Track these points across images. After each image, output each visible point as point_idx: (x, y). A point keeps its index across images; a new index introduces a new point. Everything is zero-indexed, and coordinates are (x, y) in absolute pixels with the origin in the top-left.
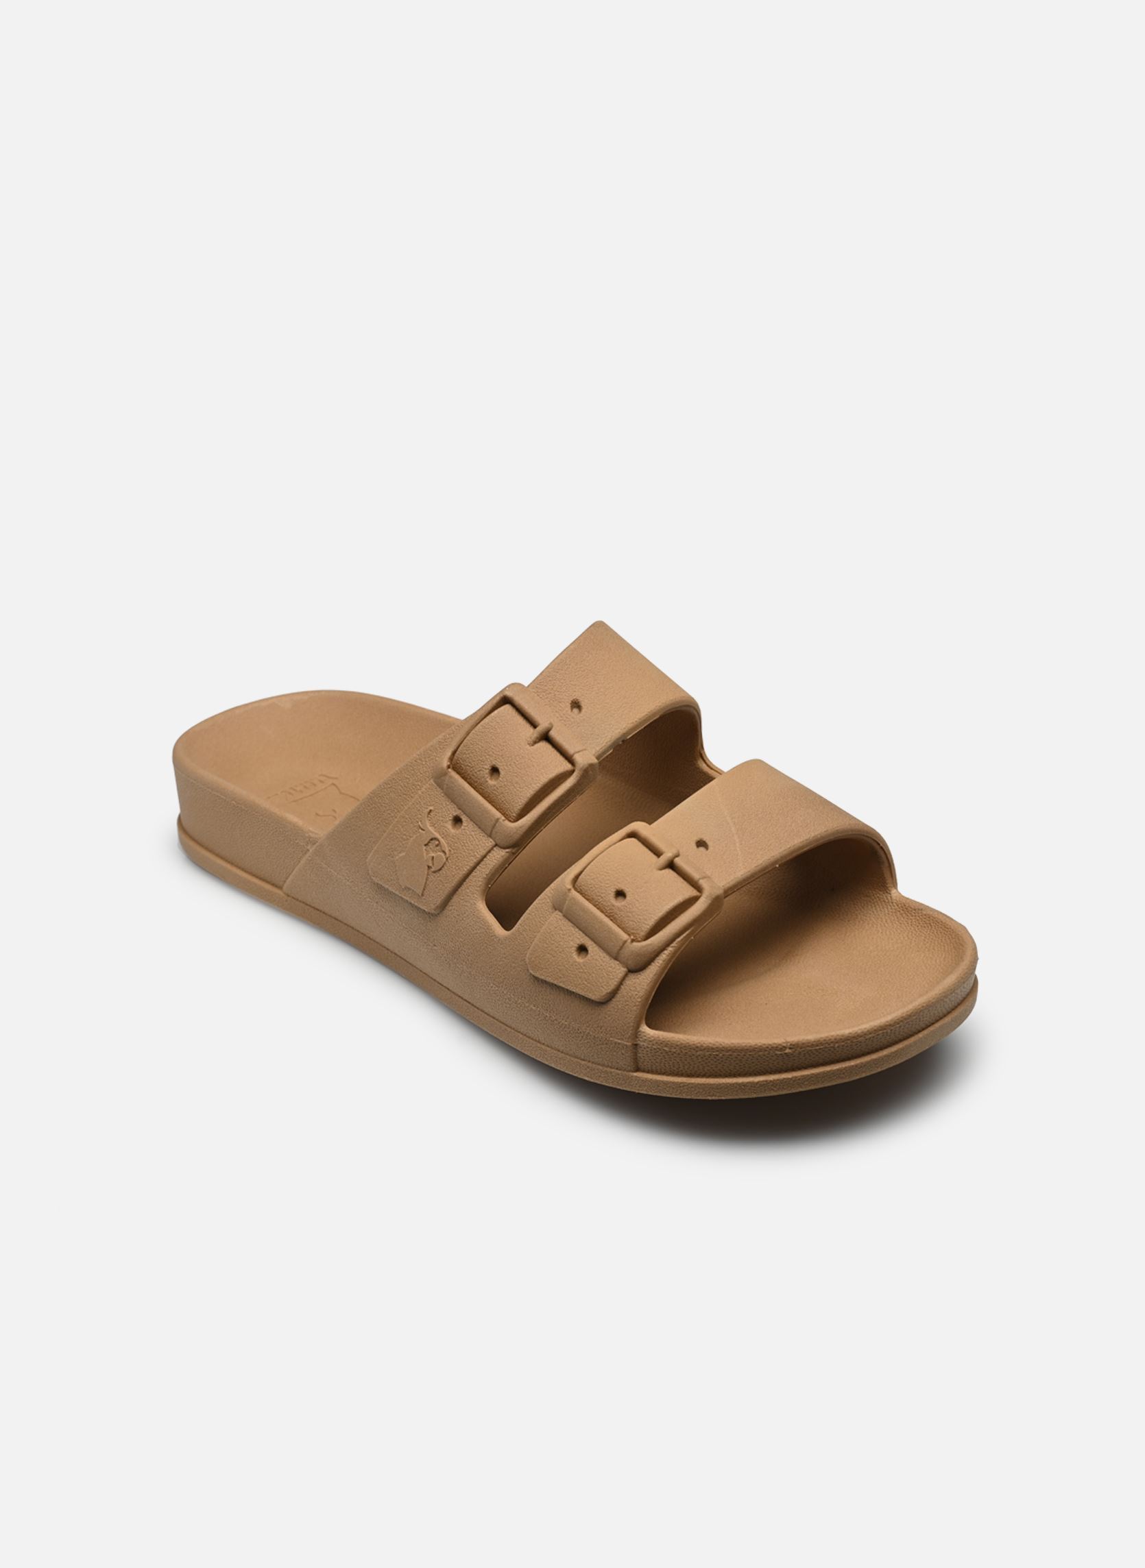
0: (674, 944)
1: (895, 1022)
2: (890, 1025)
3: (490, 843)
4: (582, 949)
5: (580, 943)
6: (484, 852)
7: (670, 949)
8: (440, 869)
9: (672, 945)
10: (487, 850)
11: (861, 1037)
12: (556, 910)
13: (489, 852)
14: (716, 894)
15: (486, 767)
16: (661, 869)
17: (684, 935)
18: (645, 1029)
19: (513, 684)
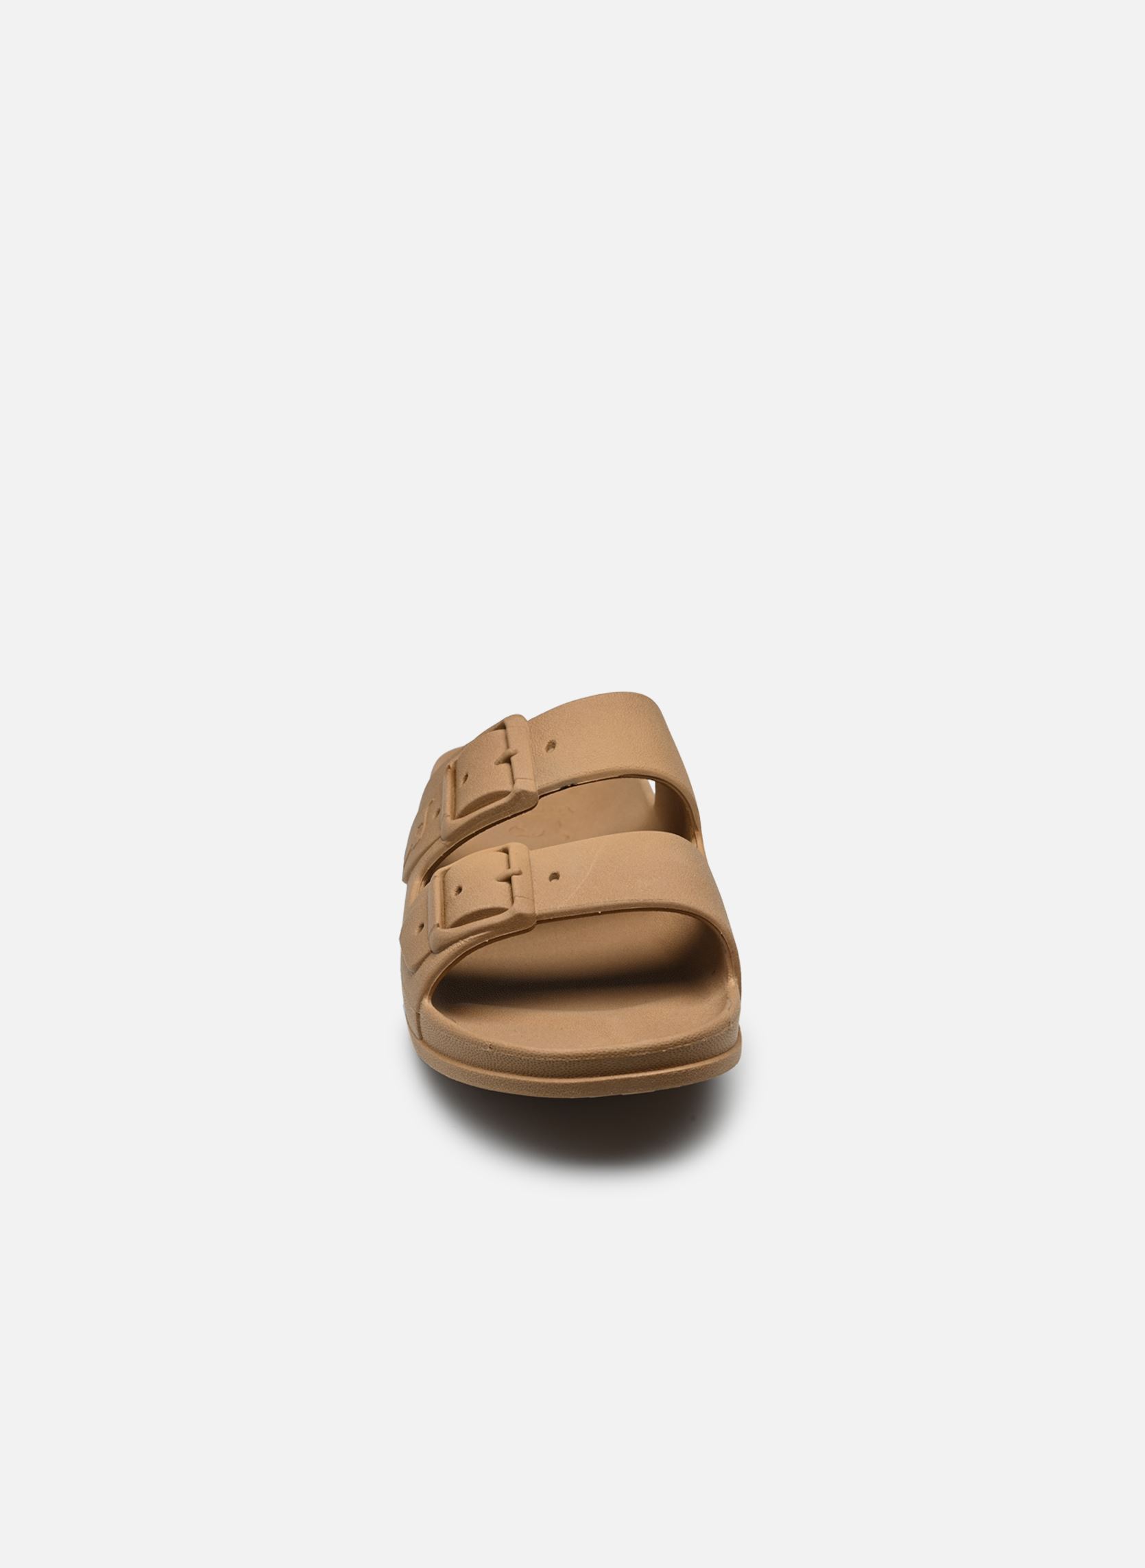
0: (467, 940)
1: (574, 1056)
2: (569, 1056)
4: (421, 927)
5: (422, 922)
7: (462, 943)
9: (465, 940)
11: (542, 1057)
14: (519, 912)
16: (499, 881)
17: (478, 935)
18: (426, 1003)
19: (513, 715)
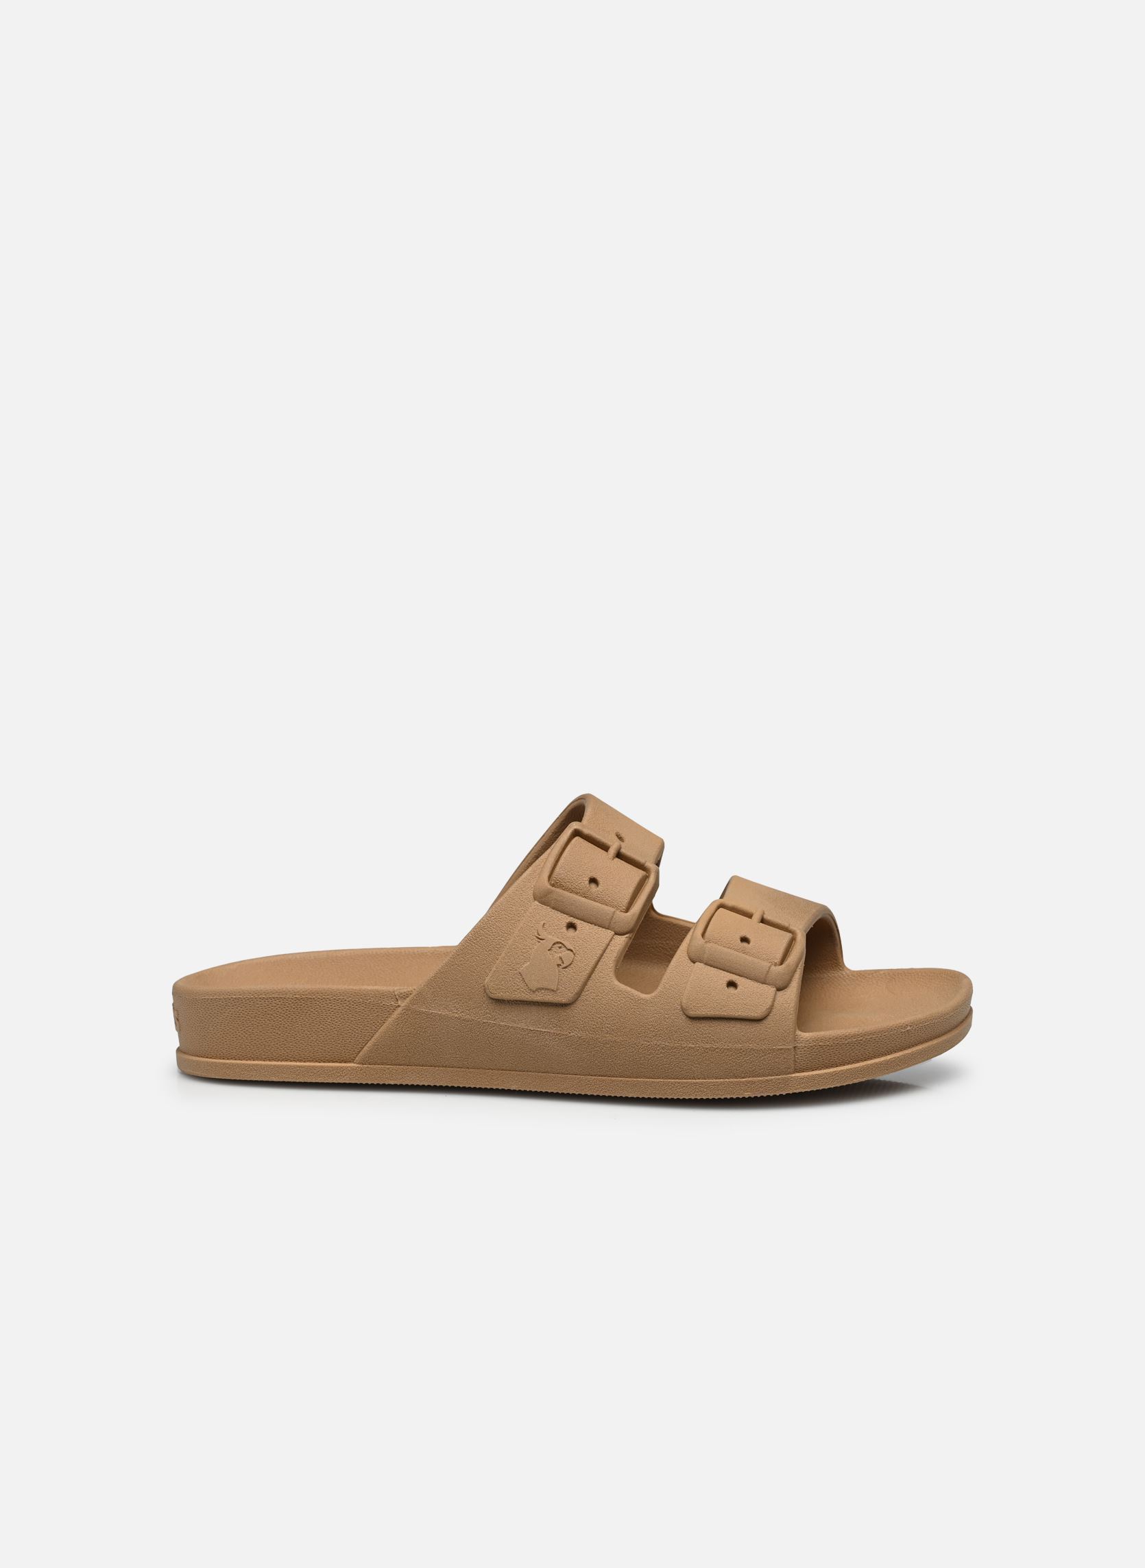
3: (610, 933)
4: (732, 984)
5: (728, 980)
6: (608, 941)
8: (570, 965)
10: (609, 939)
12: (694, 963)
13: (611, 940)
15: (585, 879)
18: (799, 1033)
